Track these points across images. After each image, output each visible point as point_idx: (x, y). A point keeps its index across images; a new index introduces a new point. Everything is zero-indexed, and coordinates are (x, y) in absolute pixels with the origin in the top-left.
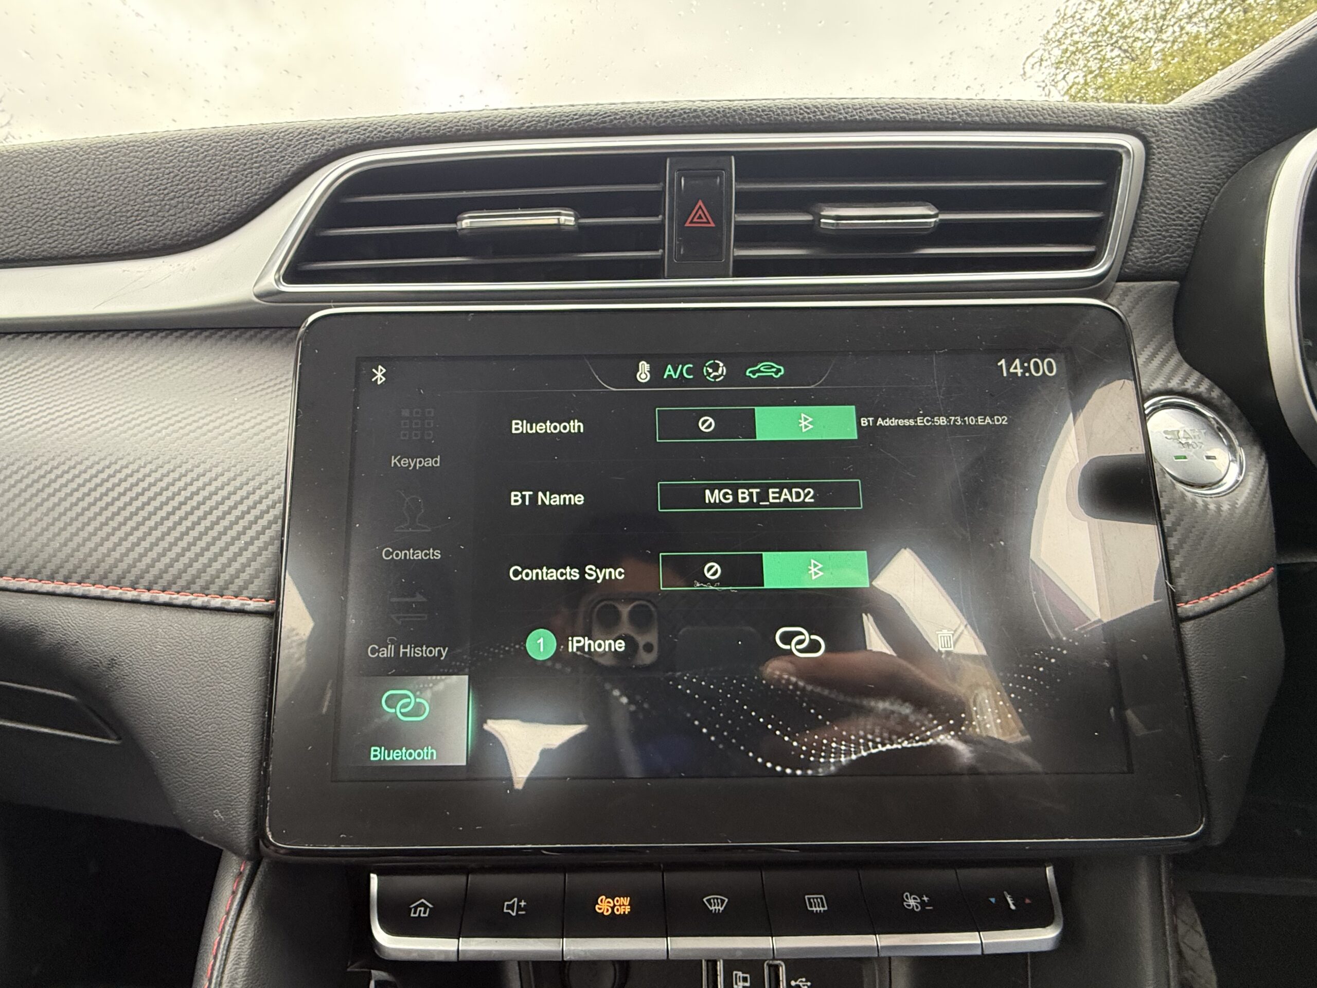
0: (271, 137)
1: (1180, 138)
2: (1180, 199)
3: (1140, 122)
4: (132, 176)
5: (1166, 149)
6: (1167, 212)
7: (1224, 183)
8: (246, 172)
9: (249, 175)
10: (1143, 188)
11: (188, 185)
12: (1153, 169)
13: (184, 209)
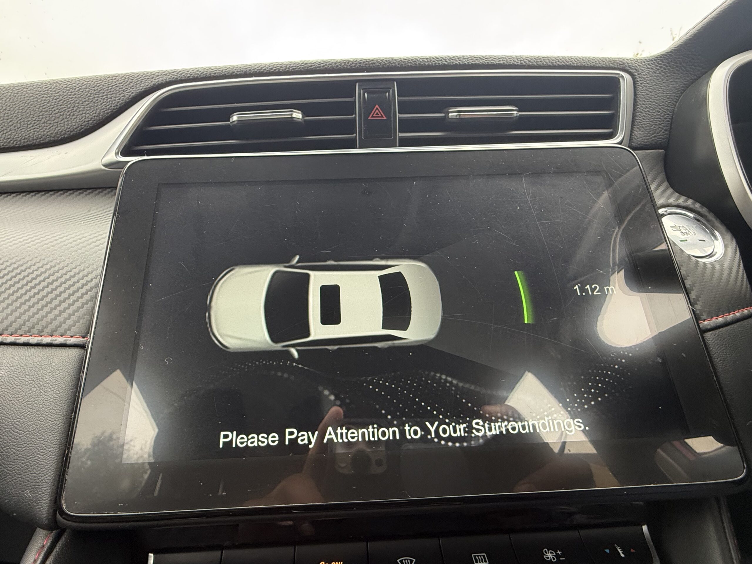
0: (121, 78)
1: (651, 73)
2: (657, 105)
3: (627, 65)
4: (34, 101)
5: (644, 78)
6: (651, 111)
7: (680, 96)
8: (104, 97)
9: (106, 99)
10: (635, 99)
11: (67, 105)
12: (638, 89)
13: (63, 119)
